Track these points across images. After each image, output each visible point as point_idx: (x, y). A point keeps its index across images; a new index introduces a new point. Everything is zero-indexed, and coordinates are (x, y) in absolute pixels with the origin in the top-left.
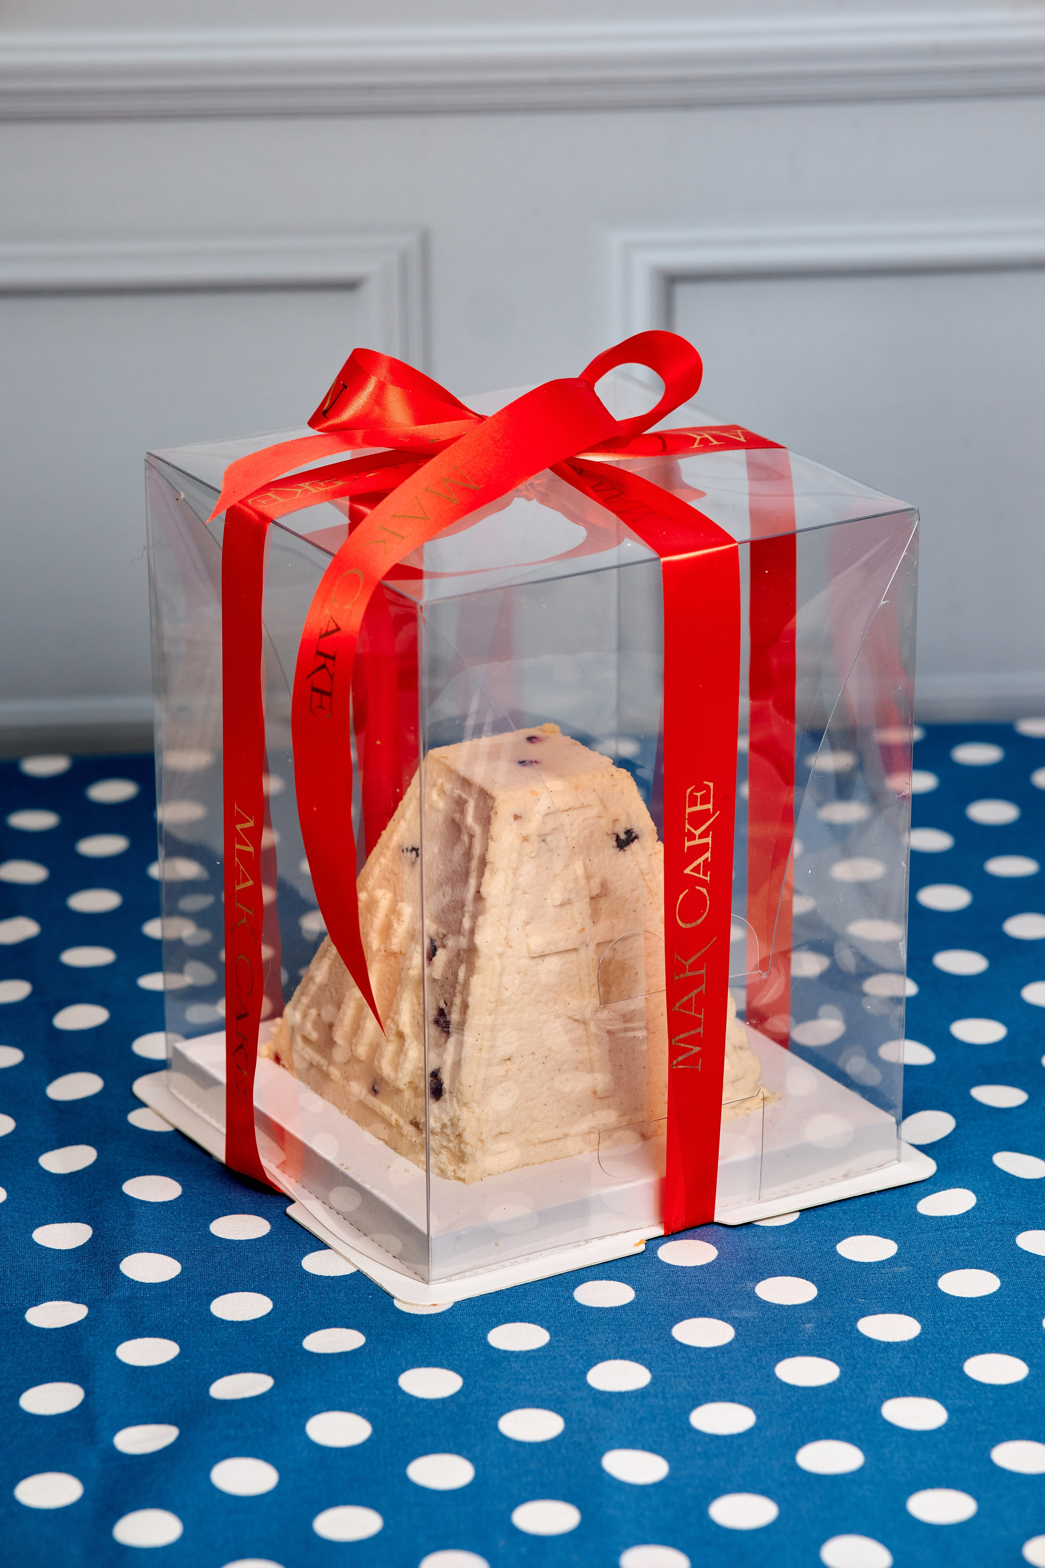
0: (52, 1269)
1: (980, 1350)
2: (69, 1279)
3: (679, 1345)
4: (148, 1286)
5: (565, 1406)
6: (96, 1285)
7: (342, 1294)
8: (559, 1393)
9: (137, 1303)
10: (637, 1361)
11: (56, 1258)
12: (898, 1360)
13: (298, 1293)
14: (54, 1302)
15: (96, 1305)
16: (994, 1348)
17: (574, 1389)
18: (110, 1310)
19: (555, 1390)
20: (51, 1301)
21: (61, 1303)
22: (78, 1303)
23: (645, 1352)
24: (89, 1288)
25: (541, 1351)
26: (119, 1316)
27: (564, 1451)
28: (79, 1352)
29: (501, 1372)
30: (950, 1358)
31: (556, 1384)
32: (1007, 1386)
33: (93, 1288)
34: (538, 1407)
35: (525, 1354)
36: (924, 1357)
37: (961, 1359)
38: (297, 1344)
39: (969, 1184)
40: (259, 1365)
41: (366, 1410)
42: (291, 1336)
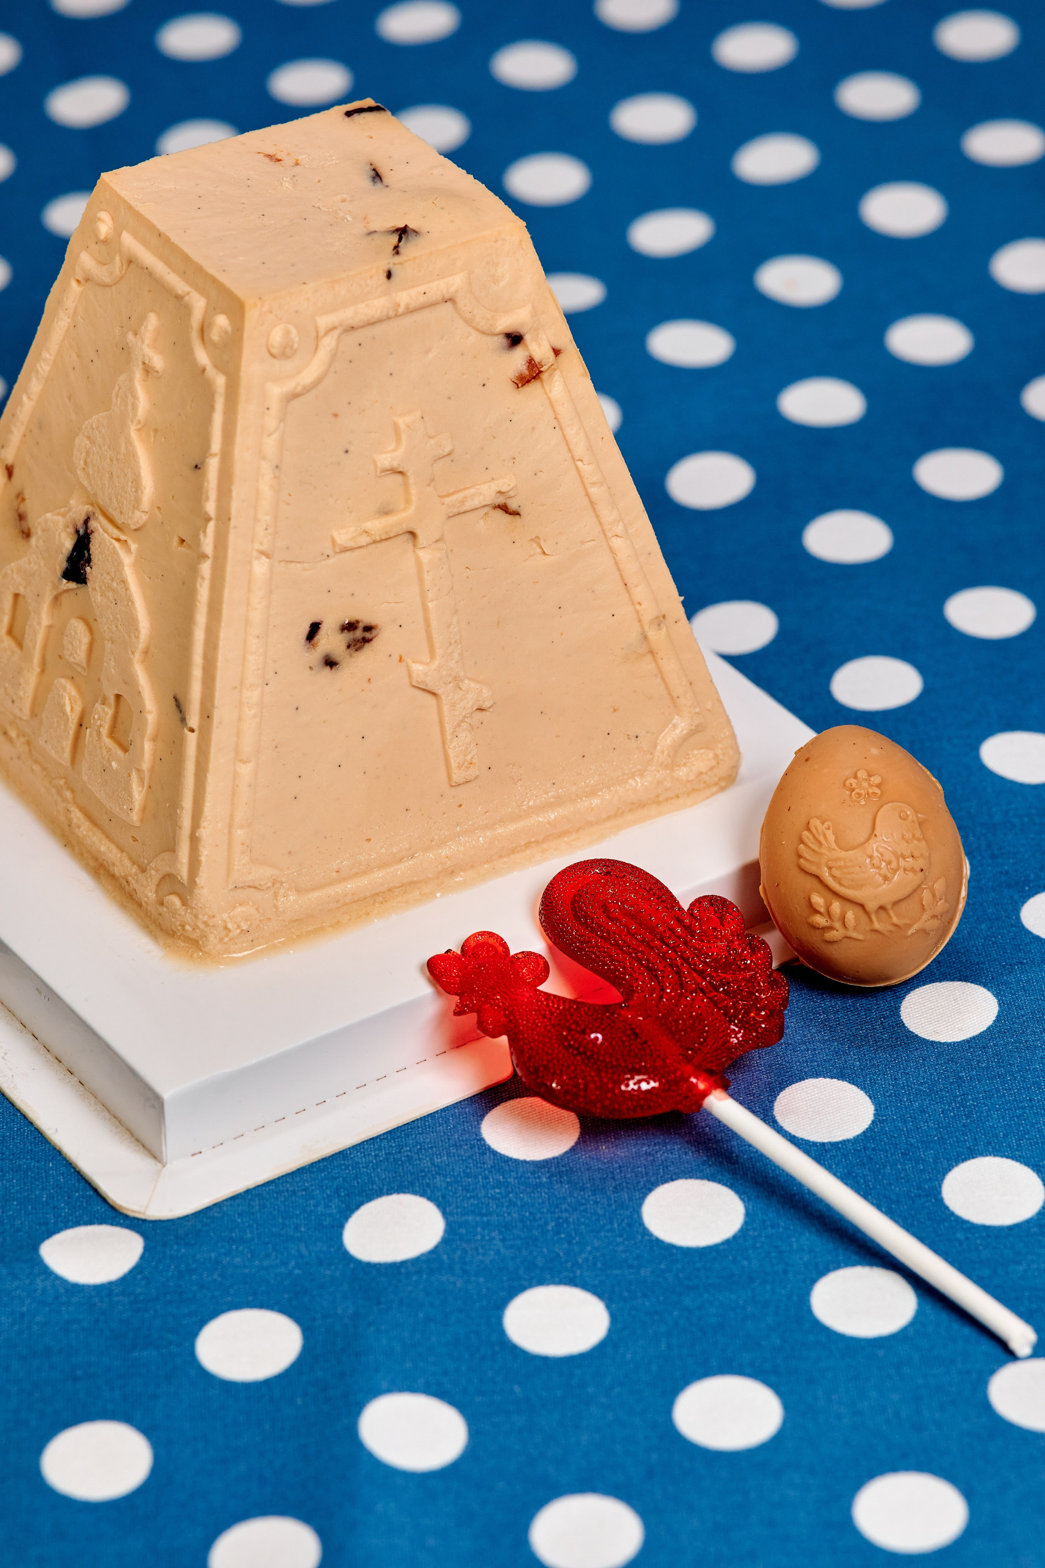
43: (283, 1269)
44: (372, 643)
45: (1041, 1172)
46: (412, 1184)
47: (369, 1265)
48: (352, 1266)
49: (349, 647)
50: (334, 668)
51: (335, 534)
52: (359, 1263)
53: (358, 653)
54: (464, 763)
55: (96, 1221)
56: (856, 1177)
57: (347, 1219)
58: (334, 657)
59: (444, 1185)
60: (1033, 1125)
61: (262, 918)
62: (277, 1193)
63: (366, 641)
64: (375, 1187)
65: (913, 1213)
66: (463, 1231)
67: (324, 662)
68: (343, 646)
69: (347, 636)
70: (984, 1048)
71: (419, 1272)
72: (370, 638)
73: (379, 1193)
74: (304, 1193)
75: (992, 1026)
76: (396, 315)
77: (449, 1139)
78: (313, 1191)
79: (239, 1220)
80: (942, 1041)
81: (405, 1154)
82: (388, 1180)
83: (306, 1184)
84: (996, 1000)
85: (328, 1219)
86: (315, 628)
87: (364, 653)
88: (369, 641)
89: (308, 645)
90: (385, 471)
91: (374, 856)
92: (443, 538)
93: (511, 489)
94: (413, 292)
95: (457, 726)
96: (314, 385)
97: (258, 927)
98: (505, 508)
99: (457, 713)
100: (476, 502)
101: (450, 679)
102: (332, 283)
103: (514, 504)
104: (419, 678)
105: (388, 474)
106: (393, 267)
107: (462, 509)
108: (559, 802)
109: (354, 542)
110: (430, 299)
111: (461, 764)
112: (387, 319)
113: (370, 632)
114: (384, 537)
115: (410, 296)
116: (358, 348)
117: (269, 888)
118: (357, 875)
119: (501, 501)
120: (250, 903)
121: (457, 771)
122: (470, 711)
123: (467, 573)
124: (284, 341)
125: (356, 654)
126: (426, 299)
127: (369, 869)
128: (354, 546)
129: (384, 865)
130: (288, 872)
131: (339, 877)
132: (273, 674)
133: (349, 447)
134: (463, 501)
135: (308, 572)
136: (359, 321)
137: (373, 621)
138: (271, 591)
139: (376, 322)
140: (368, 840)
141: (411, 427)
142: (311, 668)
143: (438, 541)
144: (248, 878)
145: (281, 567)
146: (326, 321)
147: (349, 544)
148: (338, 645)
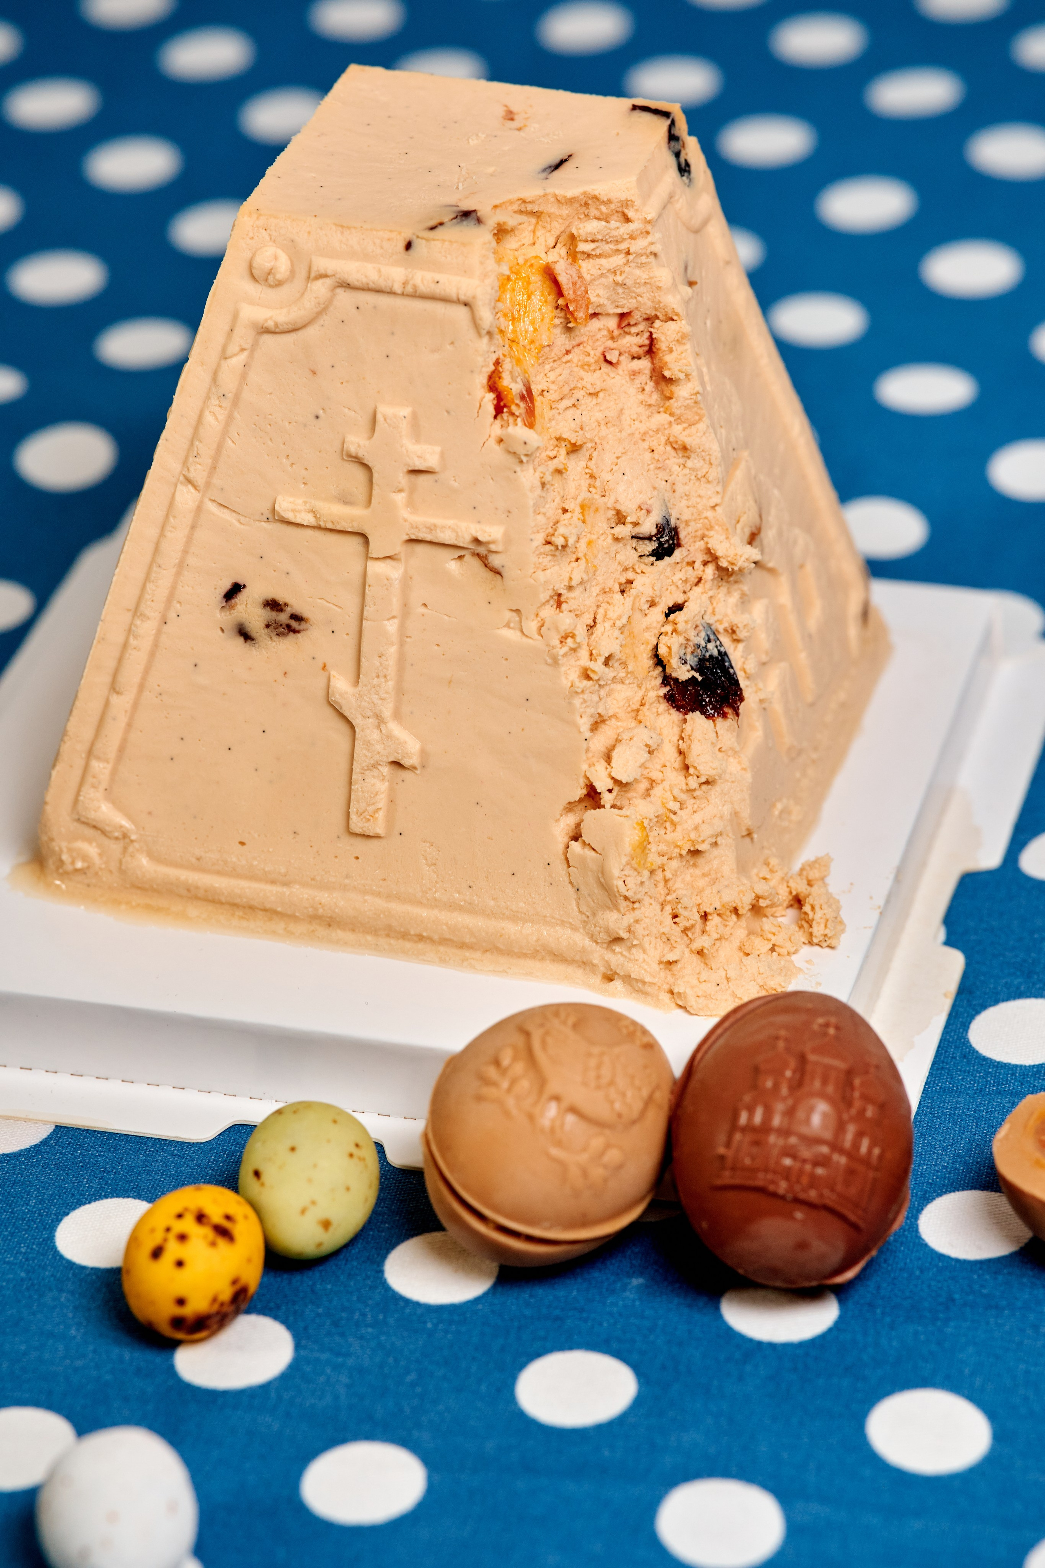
44: (298, 635)
49: (268, 626)
50: (249, 642)
51: (280, 499)
53: (281, 639)
54: (364, 812)
58: (249, 629)
61: (103, 866)
63: (290, 630)
67: (238, 630)
68: (262, 624)
69: (268, 614)
72: (297, 629)
76: (403, 294)
86: (235, 590)
87: (285, 641)
88: (295, 631)
89: (224, 604)
90: (350, 456)
91: (244, 862)
92: (396, 557)
93: (493, 542)
94: (430, 276)
95: (366, 768)
96: (290, 327)
97: (96, 874)
98: (483, 559)
99: (369, 754)
100: (447, 537)
101: (370, 713)
102: (342, 227)
103: (496, 561)
104: (336, 698)
105: (352, 461)
106: (419, 240)
107: (429, 537)
108: (470, 909)
109: (296, 516)
110: (443, 292)
111: (361, 811)
112: (391, 293)
113: (298, 623)
114: (330, 526)
115: (423, 279)
116: (355, 311)
117: (117, 838)
118: (219, 873)
119: (482, 550)
120: (94, 844)
121: (353, 817)
122: (385, 759)
123: (423, 610)
124: (268, 265)
125: (275, 638)
126: (438, 290)
127: (234, 873)
128: (294, 520)
129: (253, 877)
130: (142, 832)
131: (198, 866)
132: (175, 615)
133: (321, 413)
134: (431, 528)
135: (242, 526)
136: (358, 281)
137: (305, 614)
138: (193, 527)
139: (378, 291)
140: (242, 844)
141: (388, 421)
142: (222, 630)
143: (389, 557)
144: (92, 815)
145: (212, 507)
146: (322, 264)
147: (290, 516)
148: (257, 618)
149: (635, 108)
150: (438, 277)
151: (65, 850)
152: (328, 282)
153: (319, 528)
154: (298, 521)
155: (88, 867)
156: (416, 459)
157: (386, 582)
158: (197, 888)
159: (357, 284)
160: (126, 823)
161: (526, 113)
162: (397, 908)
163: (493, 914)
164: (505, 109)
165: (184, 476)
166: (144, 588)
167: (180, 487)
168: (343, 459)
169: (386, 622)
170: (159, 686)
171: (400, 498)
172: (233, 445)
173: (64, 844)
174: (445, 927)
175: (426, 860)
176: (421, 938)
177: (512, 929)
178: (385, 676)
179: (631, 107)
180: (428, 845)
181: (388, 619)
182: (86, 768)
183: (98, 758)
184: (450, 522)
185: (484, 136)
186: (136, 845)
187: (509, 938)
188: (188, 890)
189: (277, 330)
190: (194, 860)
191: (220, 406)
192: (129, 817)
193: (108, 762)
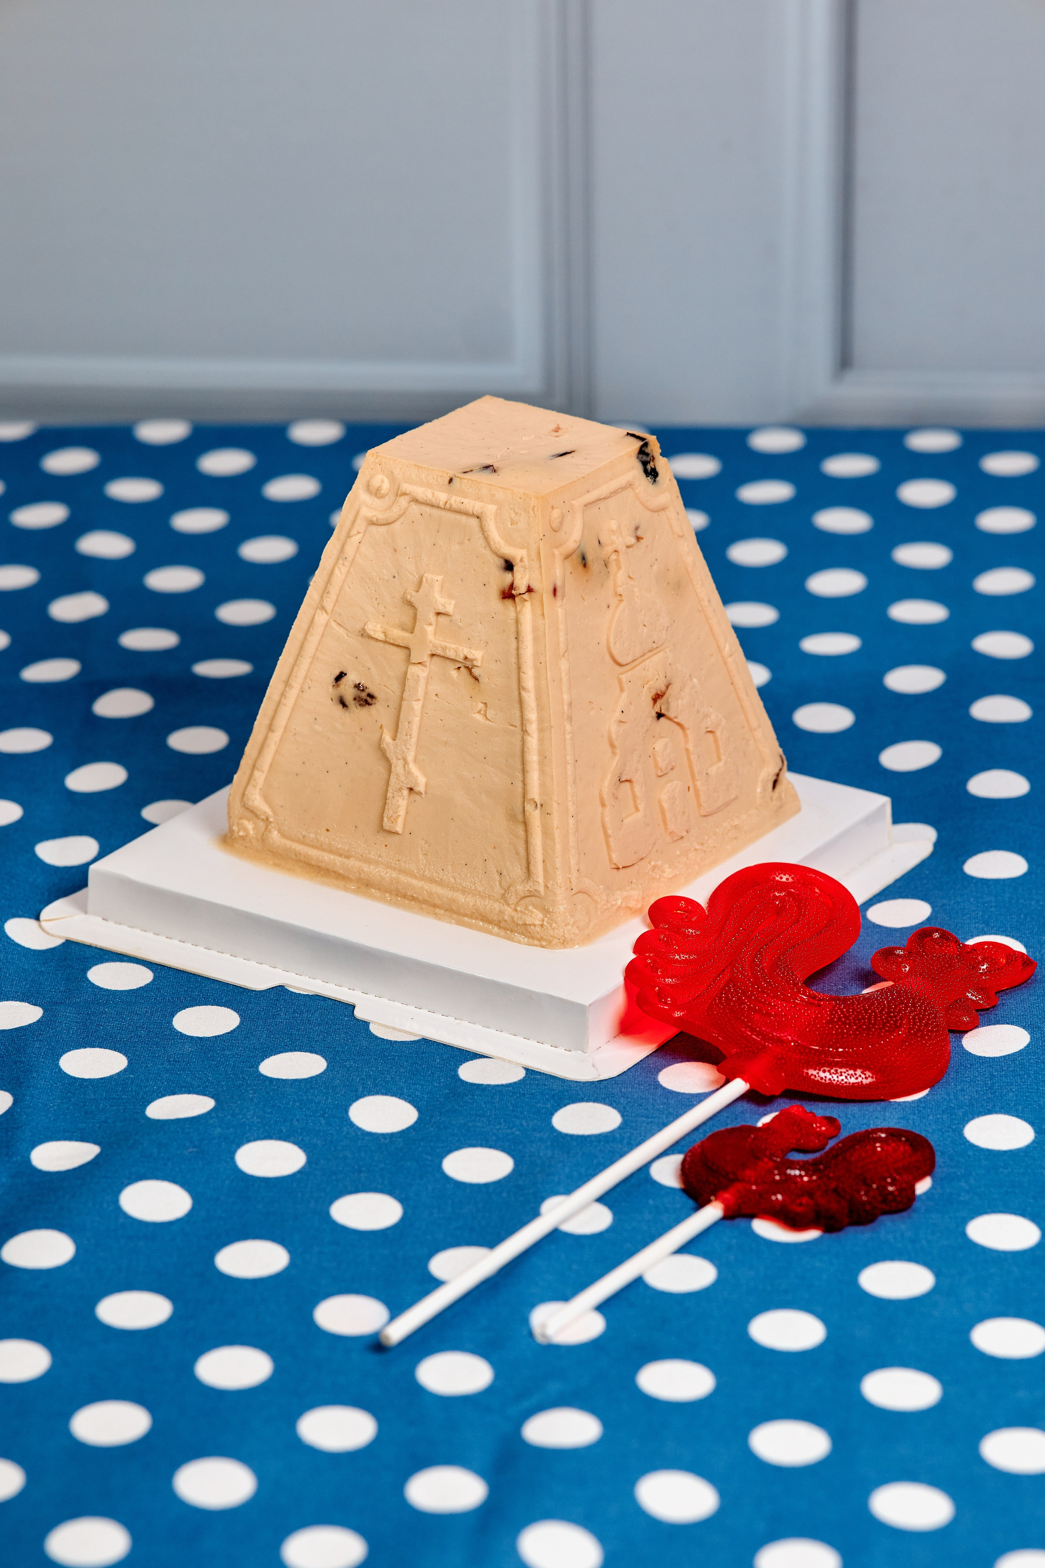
0: (16, 966)
1: (987, 1109)
2: (32, 980)
3: (662, 1090)
4: (113, 992)
5: (520, 1147)
6: (58, 989)
7: (317, 1014)
8: (517, 1133)
9: (97, 1010)
10: (611, 1105)
11: (23, 956)
12: (895, 1121)
13: (270, 1010)
14: (11, 1002)
15: (53, 1009)
16: (1003, 1108)
17: (534, 1130)
18: (66, 1015)
19: (514, 1130)
20: (7, 1001)
21: (18, 1003)
22: (35, 1005)
23: (622, 1096)
24: (50, 991)
25: (510, 1086)
26: (74, 1021)
27: (504, 1195)
28: (20, 1057)
29: (462, 1106)
30: (953, 1119)
31: (518, 1122)
32: (1005, 1153)
33: (55, 992)
34: (491, 1147)
35: (493, 1088)
36: (924, 1118)
37: (965, 1120)
38: (253, 1066)
39: (1023, 936)
40: (207, 1086)
41: (307, 1139)
42: (250, 1057)
43: (509, 1131)
44: (370, 706)
45: (1034, 1126)
46: (604, 1099)
47: (566, 1135)
48: (555, 1134)
49: (355, 699)
50: (345, 708)
51: (370, 624)
52: (560, 1133)
53: (362, 708)
54: (391, 818)
55: (389, 1094)
56: (908, 1120)
57: (556, 1111)
58: (345, 700)
59: (625, 1102)
60: (1036, 1101)
61: (254, 836)
62: (512, 1093)
63: (367, 703)
64: (579, 1097)
65: (942, 1139)
66: (634, 1124)
67: (339, 700)
68: (353, 698)
69: (357, 693)
70: (1014, 1060)
71: (599, 1142)
72: (370, 703)
73: (581, 1100)
74: (530, 1096)
75: (1022, 1049)
76: (445, 509)
77: (635, 1080)
78: (537, 1095)
79: (484, 1106)
80: (987, 1056)
81: (604, 1085)
82: (588, 1095)
83: (533, 1091)
84: (1029, 1036)
85: (544, 1110)
86: (340, 676)
87: (364, 710)
88: (369, 704)
89: (334, 684)
90: (407, 601)
91: (327, 841)
92: (423, 663)
93: (475, 660)
94: (459, 499)
95: (395, 790)
96: (385, 522)
97: (250, 840)
98: (469, 670)
99: (397, 782)
100: (451, 654)
101: (400, 757)
102: (418, 466)
103: (476, 671)
104: (384, 745)
105: (407, 604)
106: (456, 478)
107: (442, 654)
108: (441, 883)
109: (375, 634)
110: (465, 509)
111: (389, 816)
112: (438, 507)
113: (371, 700)
114: (392, 641)
115: (455, 501)
116: (420, 516)
117: (263, 820)
118: (313, 847)
119: (468, 664)
120: (251, 822)
121: (385, 820)
122: (405, 786)
123: (436, 698)
124: (378, 485)
125: (358, 707)
126: (462, 507)
127: (321, 848)
128: (374, 636)
129: (331, 852)
130: (276, 817)
131: (303, 841)
132: (307, 687)
133: (396, 575)
134: (444, 649)
135: (349, 638)
136: (422, 498)
137: (376, 694)
138: (322, 636)
139: (433, 506)
140: (328, 830)
141: (428, 582)
142: (332, 700)
143: (420, 663)
144: (250, 803)
145: (334, 625)
146: (406, 487)
147: (372, 633)
148: (350, 694)
149: (628, 434)
150: (463, 500)
151: (235, 823)
152: (407, 498)
153: (385, 642)
154: (376, 636)
155: (247, 836)
156: (440, 606)
157: (416, 678)
158: (300, 854)
159: (421, 500)
160: (269, 811)
161: (567, 430)
162: (404, 879)
163: (452, 887)
164: (557, 426)
165: (321, 604)
166: (292, 669)
167: (318, 610)
168: (404, 603)
169: (414, 703)
170: (295, 729)
171: (430, 629)
172: (348, 589)
173: (236, 820)
174: (425, 892)
175: (422, 850)
176: (413, 898)
177: (461, 898)
178: (410, 735)
179: (626, 434)
180: (424, 842)
181: (415, 701)
182: (251, 775)
183: (258, 769)
184: (453, 646)
185: (533, 436)
186: (273, 825)
187: (458, 902)
188: (296, 855)
189: (378, 523)
190: (301, 837)
191: (344, 565)
192: (271, 807)
193: (263, 772)
